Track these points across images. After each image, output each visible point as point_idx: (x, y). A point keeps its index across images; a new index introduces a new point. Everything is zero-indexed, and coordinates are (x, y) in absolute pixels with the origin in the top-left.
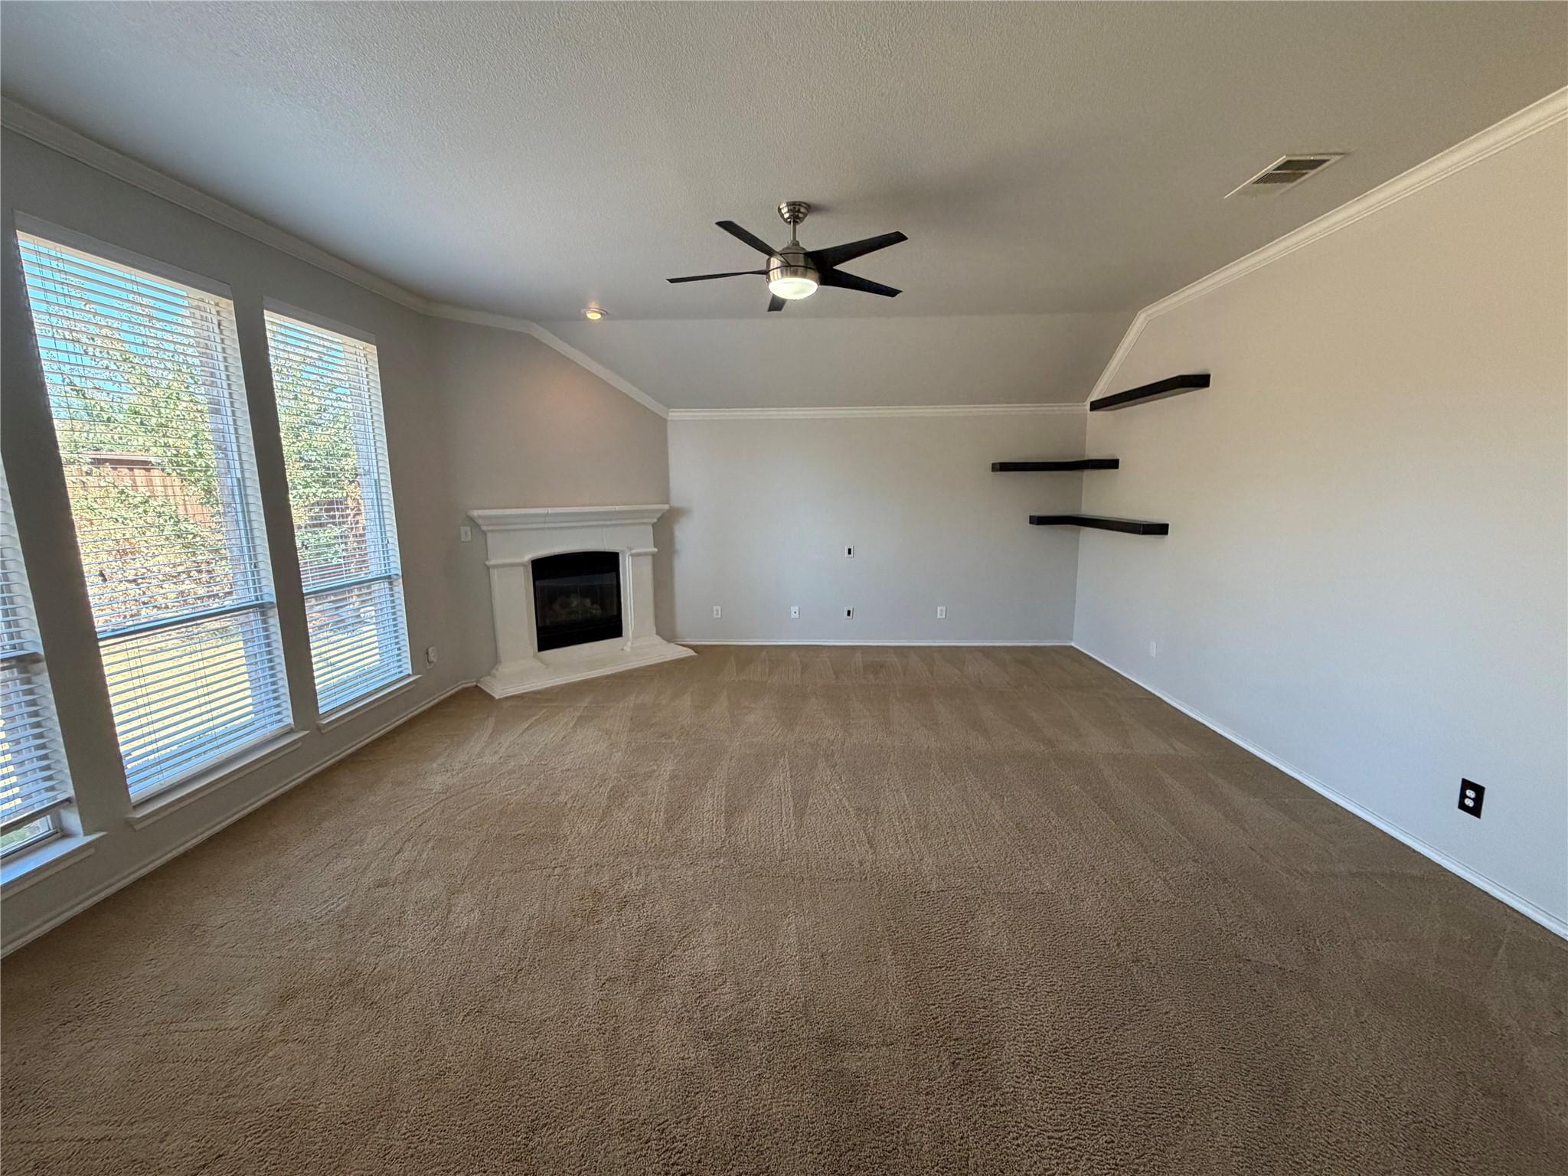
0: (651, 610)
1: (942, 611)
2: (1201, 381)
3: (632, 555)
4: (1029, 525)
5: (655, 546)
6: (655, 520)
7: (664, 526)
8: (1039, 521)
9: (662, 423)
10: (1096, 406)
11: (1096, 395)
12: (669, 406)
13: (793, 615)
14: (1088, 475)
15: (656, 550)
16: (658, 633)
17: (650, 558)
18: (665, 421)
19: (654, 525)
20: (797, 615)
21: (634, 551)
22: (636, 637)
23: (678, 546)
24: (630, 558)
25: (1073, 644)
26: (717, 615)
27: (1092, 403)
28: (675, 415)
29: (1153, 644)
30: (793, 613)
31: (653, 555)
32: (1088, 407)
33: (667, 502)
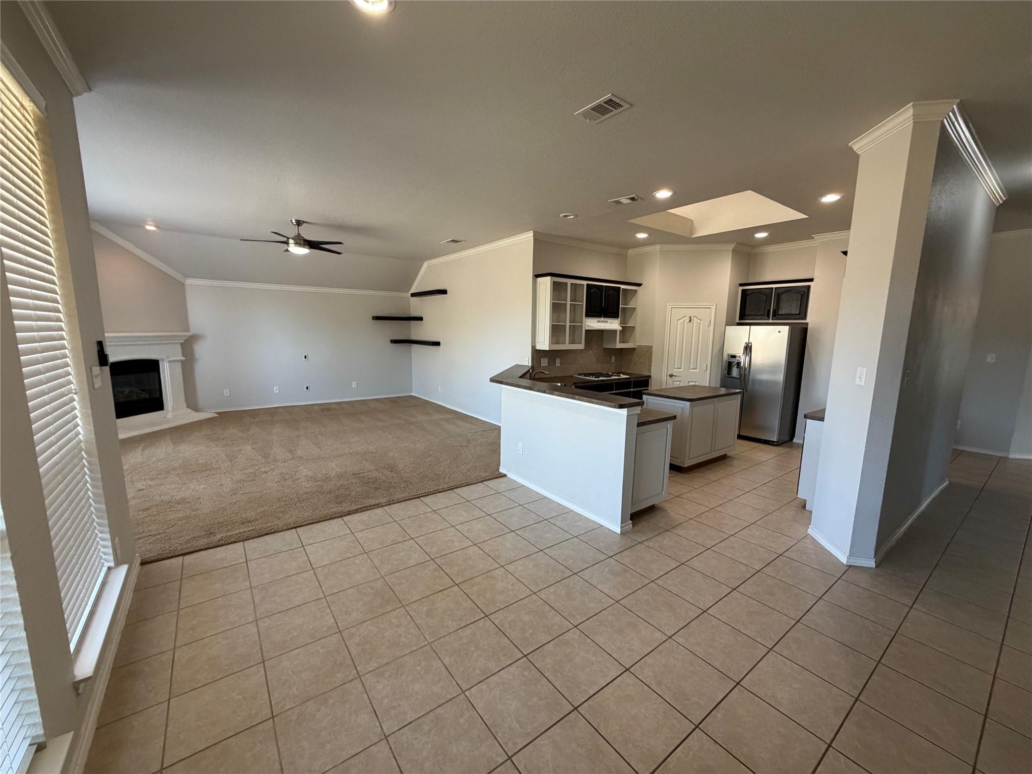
0: (183, 394)
1: (355, 384)
2: (444, 292)
3: (170, 362)
4: (390, 344)
5: (183, 356)
6: (183, 341)
7: (188, 345)
8: (394, 342)
9: (182, 285)
10: (413, 295)
11: (413, 291)
12: (187, 276)
13: (275, 391)
14: (412, 322)
15: (184, 358)
16: (188, 407)
17: (180, 364)
18: (184, 284)
19: (182, 344)
20: (278, 391)
21: (170, 359)
22: (174, 410)
23: (197, 357)
24: (168, 363)
25: (413, 394)
26: (227, 394)
27: (411, 294)
28: (189, 281)
29: (439, 387)
30: (275, 390)
31: (182, 362)
32: (410, 295)
33: (188, 331)
